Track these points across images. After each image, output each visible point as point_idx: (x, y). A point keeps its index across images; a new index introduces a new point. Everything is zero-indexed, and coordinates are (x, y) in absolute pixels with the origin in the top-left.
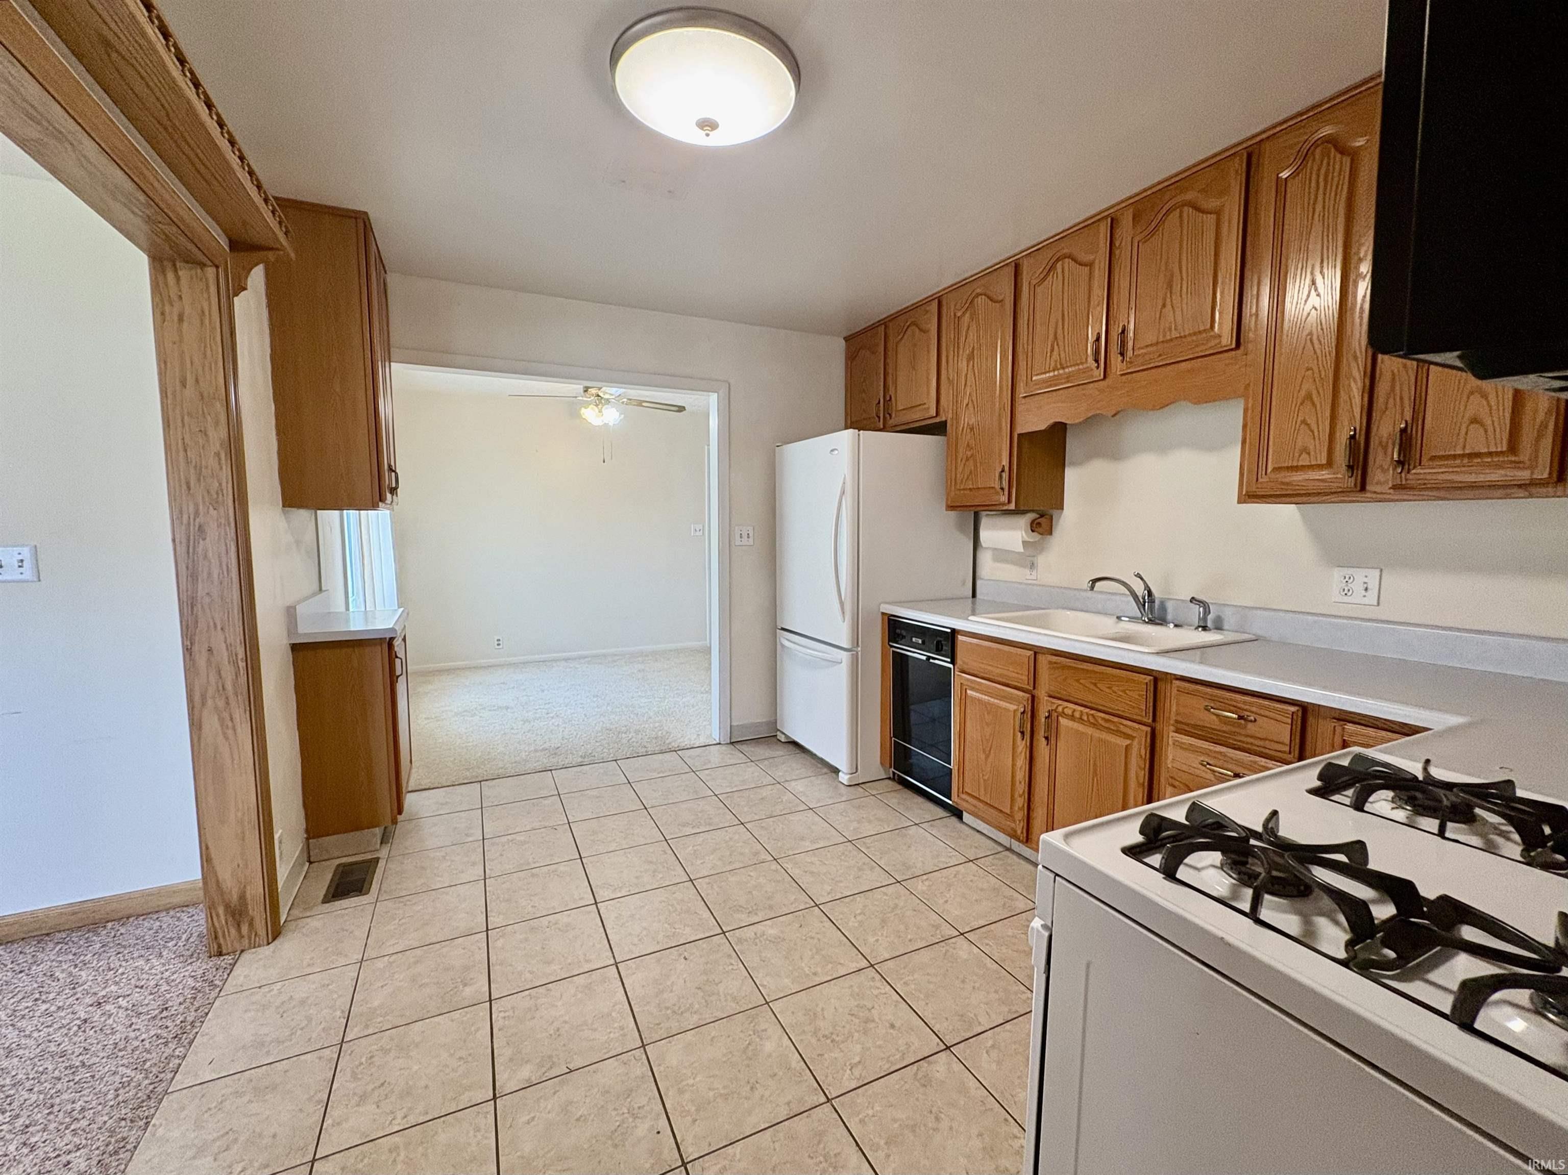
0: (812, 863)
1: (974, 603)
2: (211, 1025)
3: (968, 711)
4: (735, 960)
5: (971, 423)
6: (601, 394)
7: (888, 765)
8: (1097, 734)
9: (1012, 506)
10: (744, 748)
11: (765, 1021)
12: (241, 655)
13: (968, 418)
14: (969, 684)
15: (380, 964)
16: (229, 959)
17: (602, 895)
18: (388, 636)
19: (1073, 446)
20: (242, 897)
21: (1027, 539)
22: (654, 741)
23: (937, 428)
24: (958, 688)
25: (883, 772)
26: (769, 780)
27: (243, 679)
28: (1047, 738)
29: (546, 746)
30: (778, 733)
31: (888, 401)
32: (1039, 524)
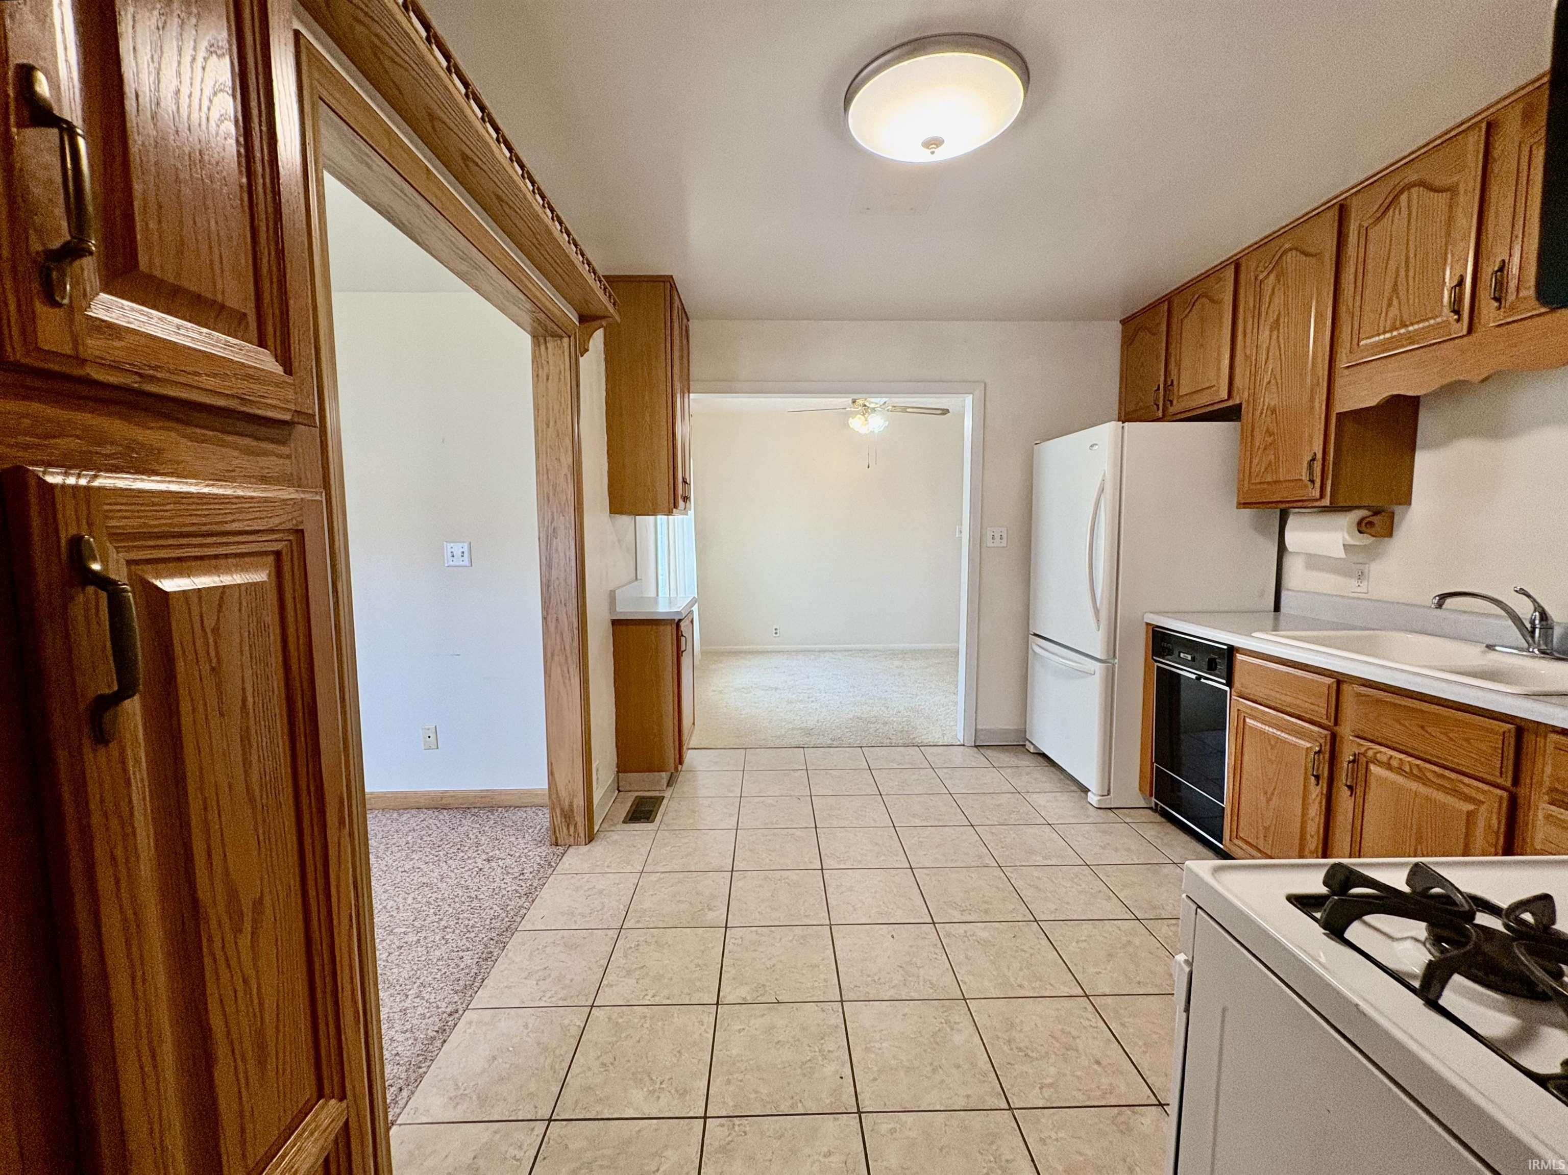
0: (1039, 878)
1: (1276, 619)
2: (545, 893)
3: (1246, 743)
4: (939, 950)
5: (1272, 404)
6: (867, 404)
7: (1148, 793)
8: (1423, 790)
9: (1326, 502)
10: (989, 753)
11: (959, 1015)
12: (576, 625)
13: (1269, 399)
14: (1249, 711)
15: (654, 877)
16: (561, 849)
17: (828, 863)
18: (677, 618)
19: (1426, 422)
20: (571, 805)
21: (1350, 541)
22: (899, 734)
23: (1230, 414)
24: (1234, 714)
25: (1143, 802)
26: (1007, 787)
27: (576, 644)
28: (1350, 788)
29: (802, 725)
30: (1027, 743)
31: (1169, 386)
32: (1371, 524)
